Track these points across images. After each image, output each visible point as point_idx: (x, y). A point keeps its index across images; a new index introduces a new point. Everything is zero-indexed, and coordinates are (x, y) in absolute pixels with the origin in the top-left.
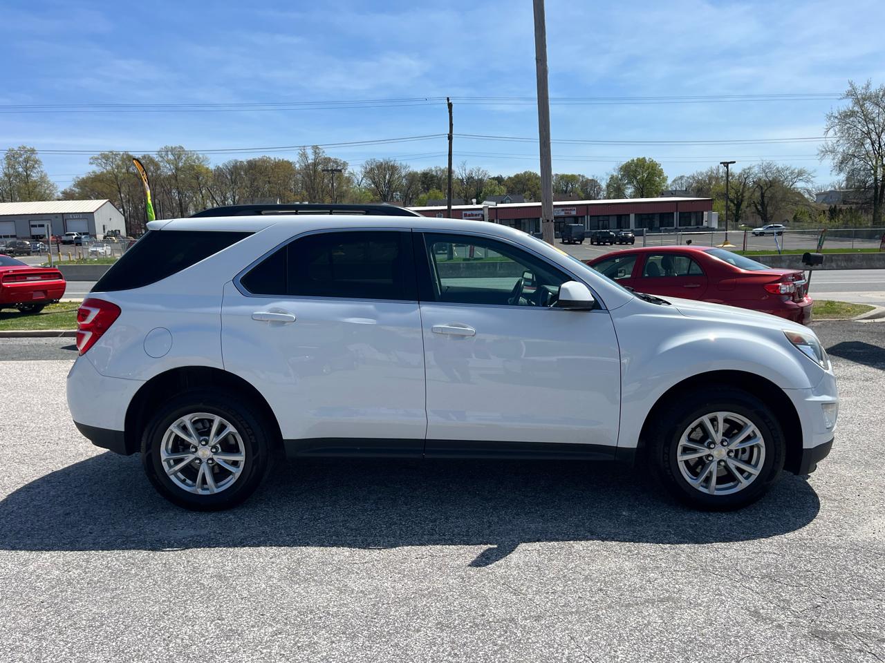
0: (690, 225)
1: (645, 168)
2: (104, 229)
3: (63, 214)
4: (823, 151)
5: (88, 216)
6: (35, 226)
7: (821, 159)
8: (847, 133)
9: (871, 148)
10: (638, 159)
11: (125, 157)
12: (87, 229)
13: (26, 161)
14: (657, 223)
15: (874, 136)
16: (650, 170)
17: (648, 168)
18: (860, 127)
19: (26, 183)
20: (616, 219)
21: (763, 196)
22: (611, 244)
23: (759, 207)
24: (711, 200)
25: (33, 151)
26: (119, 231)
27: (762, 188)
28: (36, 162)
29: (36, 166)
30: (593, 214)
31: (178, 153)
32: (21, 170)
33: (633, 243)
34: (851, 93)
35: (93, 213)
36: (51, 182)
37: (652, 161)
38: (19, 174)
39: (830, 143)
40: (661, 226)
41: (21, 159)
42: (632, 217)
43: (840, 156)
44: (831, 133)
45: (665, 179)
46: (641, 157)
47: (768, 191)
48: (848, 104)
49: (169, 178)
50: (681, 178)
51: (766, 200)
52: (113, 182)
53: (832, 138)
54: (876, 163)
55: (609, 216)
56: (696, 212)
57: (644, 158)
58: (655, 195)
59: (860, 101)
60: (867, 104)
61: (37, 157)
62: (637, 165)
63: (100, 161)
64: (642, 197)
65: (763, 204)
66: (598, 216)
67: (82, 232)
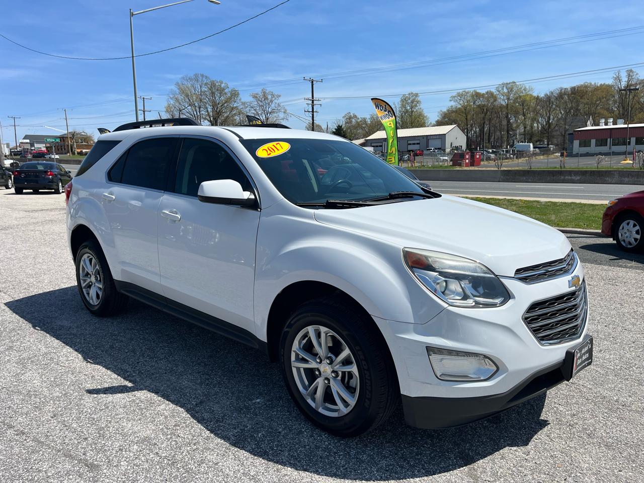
2: (451, 146)
3: (427, 135)
5: (442, 137)
6: (410, 144)
11: (474, 93)
12: (440, 145)
13: (412, 102)
19: (411, 116)
25: (417, 95)
26: (461, 146)
28: (418, 102)
29: (418, 105)
31: (510, 87)
32: (408, 108)
35: (445, 134)
36: (425, 115)
38: (407, 111)
41: (409, 101)
49: (501, 107)
52: (463, 112)
61: (419, 99)
63: (456, 98)
67: (437, 147)
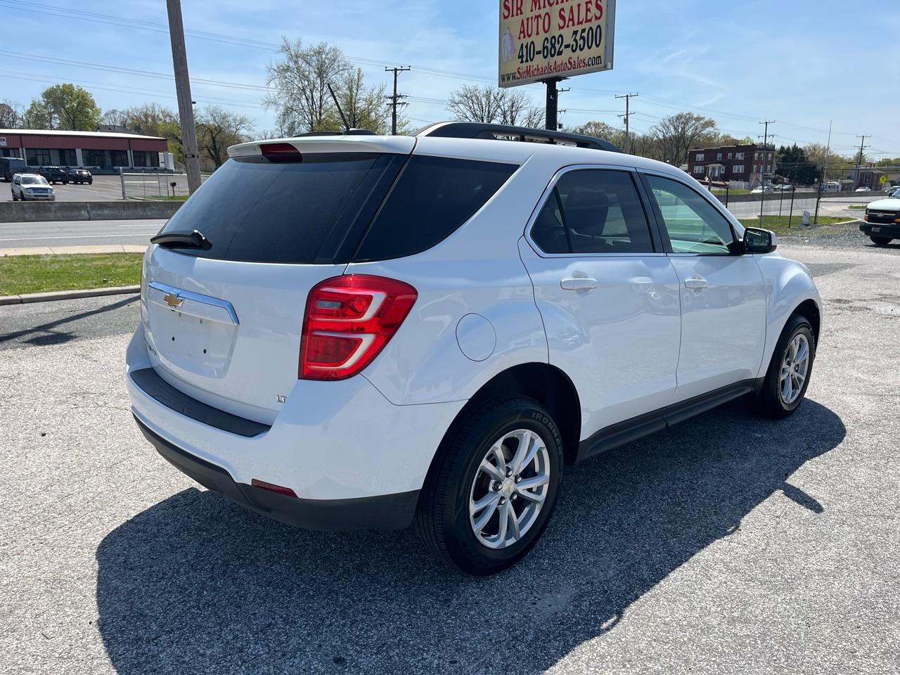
0: (146, 166)
1: (74, 96)
4: (266, 102)
7: (266, 109)
8: (286, 86)
9: (306, 104)
10: (64, 85)
14: (108, 162)
15: (308, 93)
16: (80, 99)
17: (78, 98)
18: (296, 82)
20: (58, 154)
21: (213, 139)
22: (64, 184)
23: (212, 152)
24: (165, 140)
27: (212, 132)
30: (29, 147)
33: (90, 183)
34: (286, 48)
37: (81, 89)
39: (272, 95)
40: (114, 164)
42: (79, 152)
43: (282, 109)
44: (272, 85)
45: (98, 112)
46: (68, 83)
47: (218, 136)
48: (283, 59)
50: (114, 112)
51: (217, 146)
53: (274, 90)
54: (312, 117)
55: (49, 149)
56: (151, 152)
57: (71, 85)
58: (90, 129)
59: (295, 57)
60: (300, 61)
62: (63, 92)
64: (74, 129)
65: (215, 148)
66: (35, 149)
